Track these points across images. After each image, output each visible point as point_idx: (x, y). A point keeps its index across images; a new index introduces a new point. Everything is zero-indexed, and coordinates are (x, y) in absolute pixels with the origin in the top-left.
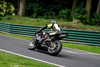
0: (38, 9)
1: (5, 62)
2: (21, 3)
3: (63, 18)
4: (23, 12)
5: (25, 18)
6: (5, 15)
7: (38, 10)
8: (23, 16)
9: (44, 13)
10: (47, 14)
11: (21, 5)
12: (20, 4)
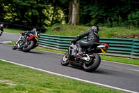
0: (97, 13)
1: (58, 90)
2: (73, 6)
3: (134, 24)
4: (76, 18)
5: (80, 27)
6: (52, 24)
7: (98, 15)
8: (77, 24)
9: (106, 19)
10: (111, 20)
11: (74, 9)
12: (72, 8)
